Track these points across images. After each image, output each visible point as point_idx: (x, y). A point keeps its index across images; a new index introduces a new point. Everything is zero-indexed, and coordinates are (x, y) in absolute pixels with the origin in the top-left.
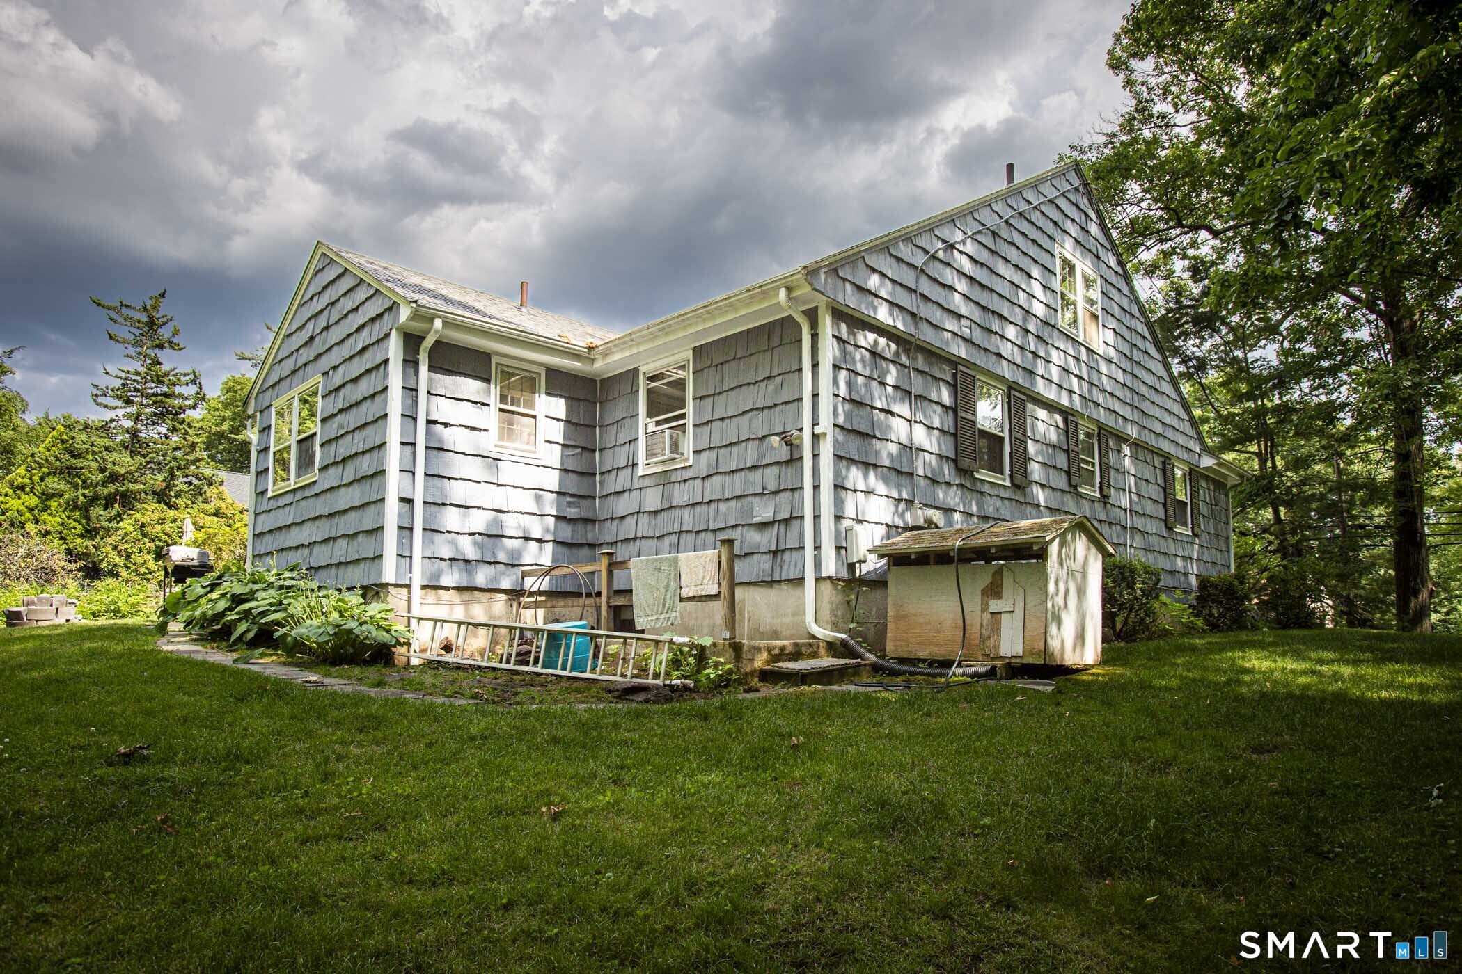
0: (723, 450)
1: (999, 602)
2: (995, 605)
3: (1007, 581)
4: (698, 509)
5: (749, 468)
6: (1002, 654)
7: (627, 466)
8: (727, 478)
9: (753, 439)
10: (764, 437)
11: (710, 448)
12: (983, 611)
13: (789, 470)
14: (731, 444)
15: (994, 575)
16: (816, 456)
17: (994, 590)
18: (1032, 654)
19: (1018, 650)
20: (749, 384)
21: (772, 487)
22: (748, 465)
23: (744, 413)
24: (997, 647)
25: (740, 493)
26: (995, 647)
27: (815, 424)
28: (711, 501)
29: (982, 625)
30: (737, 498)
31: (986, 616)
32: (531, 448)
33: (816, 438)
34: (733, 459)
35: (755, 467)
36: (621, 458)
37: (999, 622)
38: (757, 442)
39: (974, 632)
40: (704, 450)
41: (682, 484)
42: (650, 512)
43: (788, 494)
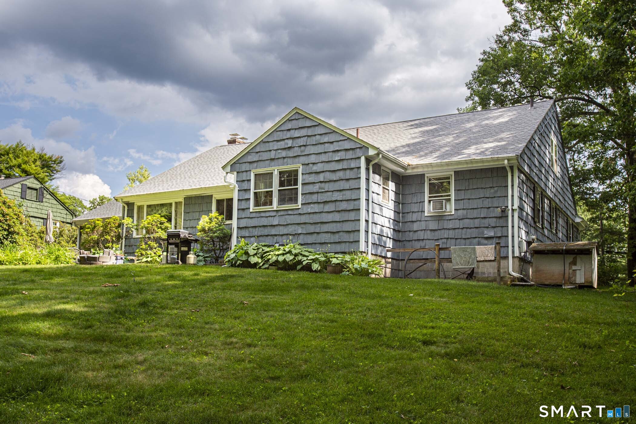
0: (469, 210)
1: (576, 266)
2: (574, 268)
3: (578, 261)
4: (457, 230)
5: (482, 218)
6: (577, 282)
7: (419, 212)
8: (471, 221)
9: (484, 208)
10: (489, 208)
11: (463, 209)
12: (569, 269)
13: (501, 220)
14: (473, 209)
15: (574, 258)
16: (513, 216)
17: (574, 263)
18: (587, 282)
19: (583, 281)
20: (482, 188)
21: (494, 225)
22: (482, 216)
23: (480, 198)
24: (575, 280)
25: (478, 226)
26: (574, 280)
27: (513, 205)
28: (463, 228)
29: (569, 273)
30: (476, 228)
31: (571, 271)
32: (387, 202)
33: (513, 210)
34: (475, 214)
35: (485, 218)
36: (415, 208)
37: (576, 273)
38: (486, 209)
39: (567, 275)
40: (460, 209)
41: (449, 221)
42: (431, 230)
43: (500, 228)
